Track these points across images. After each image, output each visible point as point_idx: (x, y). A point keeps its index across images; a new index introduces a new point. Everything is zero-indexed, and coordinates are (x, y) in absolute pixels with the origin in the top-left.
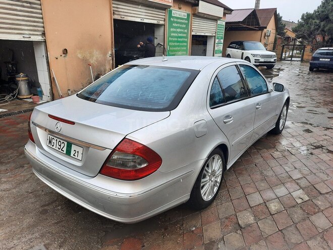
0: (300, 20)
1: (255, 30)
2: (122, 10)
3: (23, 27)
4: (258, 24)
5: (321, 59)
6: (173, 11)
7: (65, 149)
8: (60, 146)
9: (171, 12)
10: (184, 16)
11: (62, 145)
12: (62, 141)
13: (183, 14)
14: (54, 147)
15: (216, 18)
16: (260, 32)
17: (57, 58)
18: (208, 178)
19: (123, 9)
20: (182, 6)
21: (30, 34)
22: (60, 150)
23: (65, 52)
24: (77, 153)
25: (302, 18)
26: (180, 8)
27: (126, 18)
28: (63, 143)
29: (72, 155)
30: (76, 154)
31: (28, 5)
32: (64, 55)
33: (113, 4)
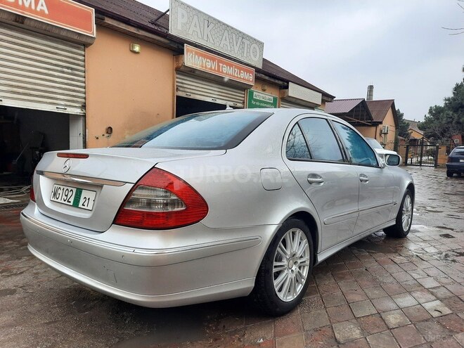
0: (428, 115)
1: (368, 126)
2: (189, 87)
3: (58, 96)
4: (371, 118)
5: (461, 161)
6: (255, 93)
7: (72, 200)
8: (67, 196)
9: (251, 93)
10: (270, 99)
11: (70, 194)
12: (70, 189)
13: (267, 97)
14: (59, 200)
15: (312, 105)
16: (374, 128)
17: (97, 138)
18: (285, 262)
19: (189, 85)
20: (266, 88)
21: (66, 105)
22: (66, 202)
23: (110, 130)
24: (87, 200)
25: (430, 112)
26: (264, 90)
27: (193, 96)
28: (72, 190)
29: (80, 205)
30: (86, 204)
31: (70, 71)
32: (107, 135)
33: (177, 78)
